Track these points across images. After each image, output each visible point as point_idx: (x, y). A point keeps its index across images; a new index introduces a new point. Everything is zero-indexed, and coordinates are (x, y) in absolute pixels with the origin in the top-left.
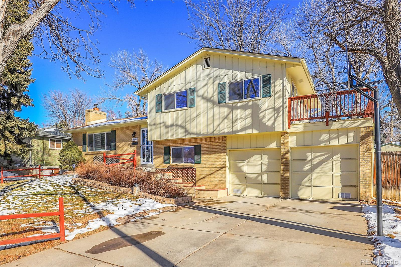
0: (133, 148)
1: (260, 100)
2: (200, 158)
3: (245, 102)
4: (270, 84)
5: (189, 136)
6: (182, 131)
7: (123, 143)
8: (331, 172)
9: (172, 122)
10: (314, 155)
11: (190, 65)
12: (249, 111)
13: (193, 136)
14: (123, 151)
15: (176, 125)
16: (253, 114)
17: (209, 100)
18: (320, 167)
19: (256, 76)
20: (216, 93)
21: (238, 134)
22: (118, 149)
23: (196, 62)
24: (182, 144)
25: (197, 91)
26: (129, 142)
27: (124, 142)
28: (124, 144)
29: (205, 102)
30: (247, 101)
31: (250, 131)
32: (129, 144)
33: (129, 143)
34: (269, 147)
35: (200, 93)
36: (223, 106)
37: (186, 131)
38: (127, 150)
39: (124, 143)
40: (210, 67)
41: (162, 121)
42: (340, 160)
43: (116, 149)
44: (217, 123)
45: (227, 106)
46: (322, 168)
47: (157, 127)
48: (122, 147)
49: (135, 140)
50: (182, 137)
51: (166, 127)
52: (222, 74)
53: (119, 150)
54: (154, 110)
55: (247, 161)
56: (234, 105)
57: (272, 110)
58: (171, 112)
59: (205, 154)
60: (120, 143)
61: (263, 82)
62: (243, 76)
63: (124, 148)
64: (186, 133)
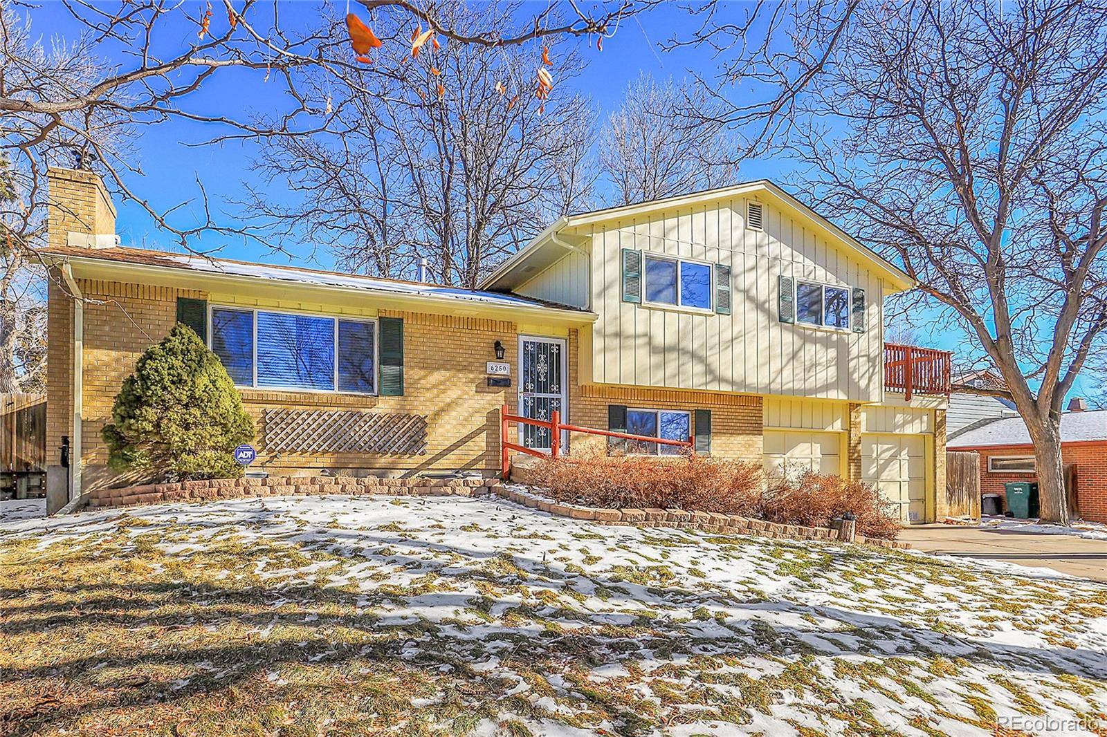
0: (488, 398)
1: (848, 334)
2: (709, 444)
3: (826, 331)
4: (863, 308)
5: (713, 387)
6: (699, 368)
7: (443, 372)
8: (899, 479)
9: (671, 340)
10: (881, 448)
11: (718, 205)
12: (832, 353)
13: (726, 388)
14: (441, 404)
15: (683, 349)
16: (837, 361)
17: (760, 306)
18: (887, 469)
19: (843, 286)
20: (774, 296)
21: (814, 396)
22: (415, 394)
23: (730, 203)
24: (663, 403)
25: (736, 277)
26: (471, 371)
27: (446, 370)
28: (449, 379)
29: (752, 310)
30: (830, 332)
31: (833, 395)
32: (472, 381)
33: (471, 376)
34: (829, 429)
35: (740, 282)
36: (786, 329)
37: (709, 371)
38: (460, 401)
39: (448, 374)
40: (762, 230)
41: (641, 329)
42: (908, 458)
43: (405, 394)
44: (776, 365)
45: (794, 330)
46: (890, 471)
47: (626, 344)
48: (435, 386)
49: (502, 370)
50: (700, 386)
51: (653, 349)
52: (786, 256)
53: (422, 399)
54: (615, 290)
55: (788, 455)
56: (808, 332)
57: (865, 358)
58: (668, 311)
59: (719, 433)
60: (422, 373)
61: (855, 300)
62: (822, 276)
63: (444, 391)
64: (709, 378)
